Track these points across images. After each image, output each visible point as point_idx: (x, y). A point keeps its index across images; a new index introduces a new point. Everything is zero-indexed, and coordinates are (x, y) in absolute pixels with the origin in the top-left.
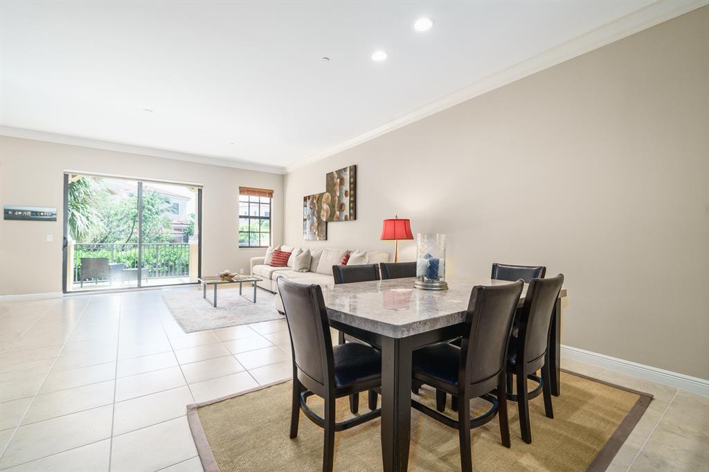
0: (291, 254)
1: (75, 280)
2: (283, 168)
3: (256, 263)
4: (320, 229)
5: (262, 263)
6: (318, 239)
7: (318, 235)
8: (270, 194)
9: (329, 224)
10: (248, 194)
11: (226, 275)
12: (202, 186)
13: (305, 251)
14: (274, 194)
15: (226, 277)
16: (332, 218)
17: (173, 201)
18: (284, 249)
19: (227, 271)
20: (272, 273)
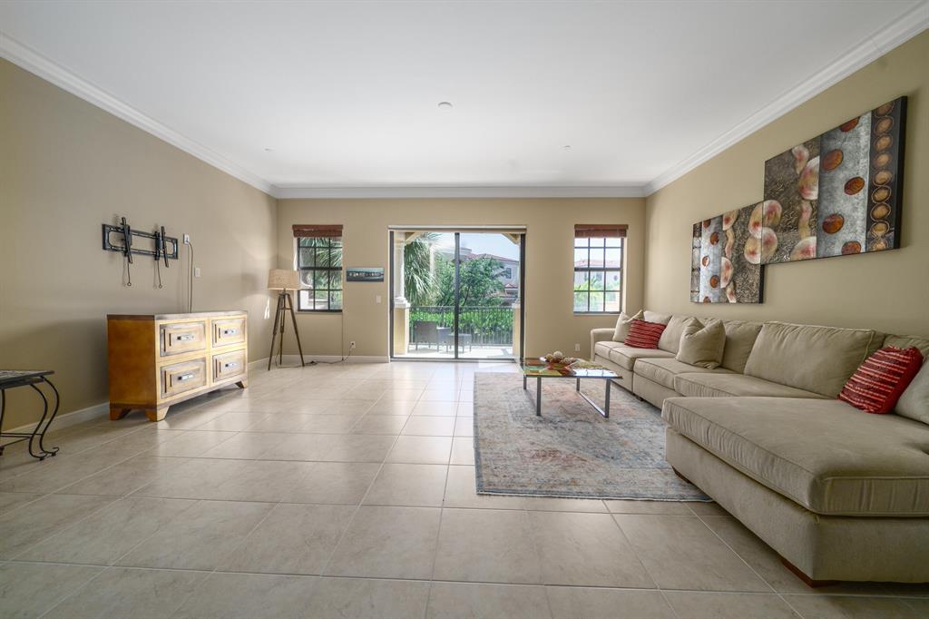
0: (665, 327)
1: (410, 341)
2: (649, 185)
3: (600, 337)
4: (739, 281)
5: (608, 337)
6: (733, 301)
7: (734, 293)
8: (620, 231)
9: (770, 271)
10: (586, 236)
11: (557, 361)
12: (525, 230)
13: (708, 326)
14: (628, 231)
15: (556, 365)
16: (781, 253)
17: (507, 266)
18: (650, 317)
19: (557, 353)
20: (633, 360)
